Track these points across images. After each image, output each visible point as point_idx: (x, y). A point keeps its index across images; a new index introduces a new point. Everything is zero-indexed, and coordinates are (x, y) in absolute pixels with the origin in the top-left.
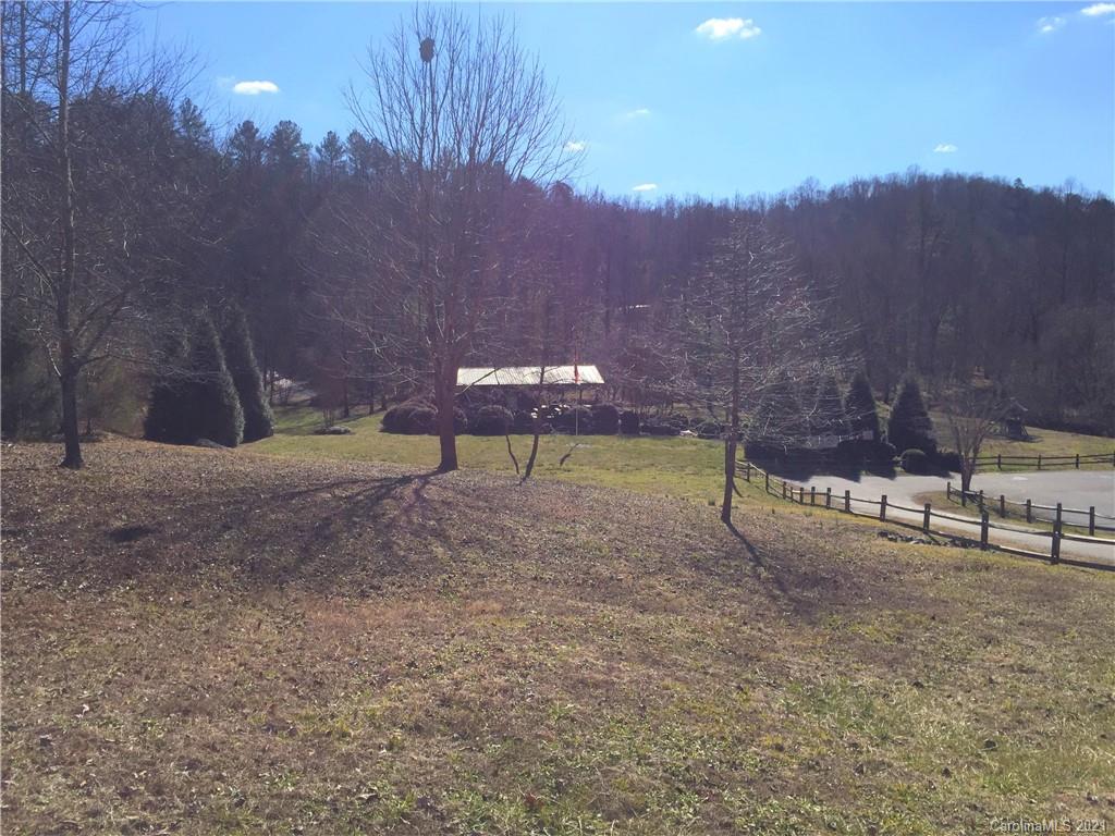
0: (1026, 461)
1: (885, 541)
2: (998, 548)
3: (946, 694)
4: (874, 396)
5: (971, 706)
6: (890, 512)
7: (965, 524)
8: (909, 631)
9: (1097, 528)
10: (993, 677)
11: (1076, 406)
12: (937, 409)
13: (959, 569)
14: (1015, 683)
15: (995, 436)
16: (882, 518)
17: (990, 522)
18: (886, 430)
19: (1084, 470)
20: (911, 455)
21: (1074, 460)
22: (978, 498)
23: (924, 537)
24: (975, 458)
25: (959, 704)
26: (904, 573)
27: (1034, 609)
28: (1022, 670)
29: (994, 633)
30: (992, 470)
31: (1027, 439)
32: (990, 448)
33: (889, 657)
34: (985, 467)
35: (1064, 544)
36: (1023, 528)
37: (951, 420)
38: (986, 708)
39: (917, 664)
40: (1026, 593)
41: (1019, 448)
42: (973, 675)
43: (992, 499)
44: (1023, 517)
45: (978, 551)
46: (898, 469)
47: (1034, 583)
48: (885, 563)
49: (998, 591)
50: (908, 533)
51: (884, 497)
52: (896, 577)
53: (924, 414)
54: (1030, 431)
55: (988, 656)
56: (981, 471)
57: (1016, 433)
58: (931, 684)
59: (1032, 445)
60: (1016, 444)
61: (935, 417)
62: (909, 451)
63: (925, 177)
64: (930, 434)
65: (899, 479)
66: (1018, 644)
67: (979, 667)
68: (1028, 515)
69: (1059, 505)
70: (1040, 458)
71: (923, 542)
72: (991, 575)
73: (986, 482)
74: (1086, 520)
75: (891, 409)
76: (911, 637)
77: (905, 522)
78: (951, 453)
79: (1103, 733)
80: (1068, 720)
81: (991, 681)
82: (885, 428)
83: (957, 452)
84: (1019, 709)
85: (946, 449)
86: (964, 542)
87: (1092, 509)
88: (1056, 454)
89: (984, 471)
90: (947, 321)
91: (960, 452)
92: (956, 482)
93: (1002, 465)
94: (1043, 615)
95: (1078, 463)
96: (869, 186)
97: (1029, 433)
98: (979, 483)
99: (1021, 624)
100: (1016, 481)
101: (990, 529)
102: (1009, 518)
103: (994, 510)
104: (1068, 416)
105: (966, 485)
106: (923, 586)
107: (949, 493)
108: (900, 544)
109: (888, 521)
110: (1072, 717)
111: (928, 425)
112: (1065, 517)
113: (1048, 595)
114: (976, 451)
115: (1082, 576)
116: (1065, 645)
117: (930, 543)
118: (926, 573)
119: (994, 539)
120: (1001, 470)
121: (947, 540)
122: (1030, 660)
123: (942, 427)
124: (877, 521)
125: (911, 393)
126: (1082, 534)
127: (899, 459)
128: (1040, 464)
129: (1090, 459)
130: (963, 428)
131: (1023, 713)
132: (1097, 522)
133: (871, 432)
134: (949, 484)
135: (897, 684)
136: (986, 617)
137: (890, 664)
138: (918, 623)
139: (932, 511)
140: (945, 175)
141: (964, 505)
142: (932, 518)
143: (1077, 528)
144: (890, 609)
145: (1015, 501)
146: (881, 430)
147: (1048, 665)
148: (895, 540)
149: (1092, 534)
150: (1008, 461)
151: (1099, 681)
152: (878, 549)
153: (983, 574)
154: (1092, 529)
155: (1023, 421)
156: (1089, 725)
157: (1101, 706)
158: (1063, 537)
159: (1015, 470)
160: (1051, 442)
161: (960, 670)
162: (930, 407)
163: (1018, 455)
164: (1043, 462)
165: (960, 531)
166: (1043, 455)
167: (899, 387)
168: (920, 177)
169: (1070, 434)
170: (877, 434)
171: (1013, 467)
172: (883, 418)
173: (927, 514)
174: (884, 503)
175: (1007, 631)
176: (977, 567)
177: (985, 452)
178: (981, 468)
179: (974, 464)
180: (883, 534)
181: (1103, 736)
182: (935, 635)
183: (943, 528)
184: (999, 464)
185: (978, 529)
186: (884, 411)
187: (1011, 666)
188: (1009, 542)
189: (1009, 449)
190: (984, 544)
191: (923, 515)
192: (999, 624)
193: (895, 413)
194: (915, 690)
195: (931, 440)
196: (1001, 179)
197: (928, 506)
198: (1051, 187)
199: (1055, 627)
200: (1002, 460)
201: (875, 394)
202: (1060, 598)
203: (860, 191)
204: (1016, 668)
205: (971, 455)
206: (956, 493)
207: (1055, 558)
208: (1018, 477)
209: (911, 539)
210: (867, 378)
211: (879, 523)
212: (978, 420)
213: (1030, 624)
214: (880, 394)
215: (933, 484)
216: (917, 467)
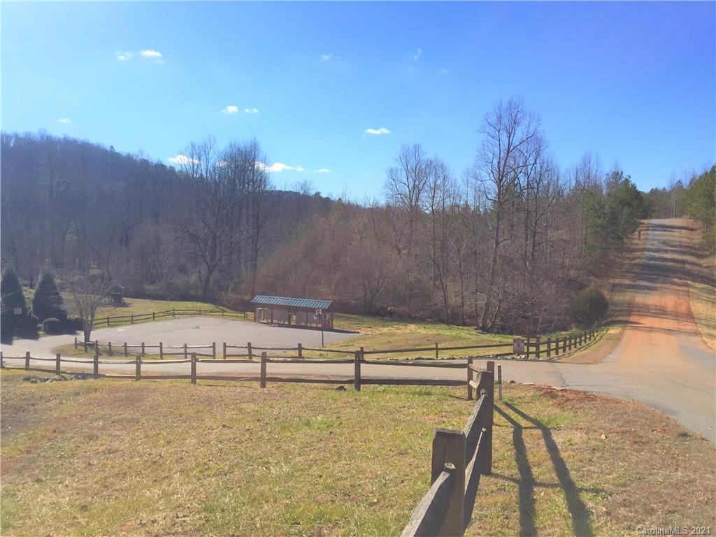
0: (125, 319)
1: (29, 384)
2: (104, 376)
3: (58, 481)
4: (21, 283)
5: (75, 485)
6: (32, 363)
7: (83, 363)
8: (35, 444)
9: (164, 354)
10: (91, 462)
11: (153, 283)
12: (67, 290)
13: (77, 394)
14: (105, 461)
15: (103, 305)
16: (27, 368)
17: (99, 360)
18: (31, 306)
19: (157, 321)
20: (49, 322)
21: (152, 316)
22: (95, 346)
23: (56, 377)
24: (92, 320)
25: (67, 486)
26: (38, 404)
27: (122, 411)
28: (110, 452)
29: (95, 432)
30: (104, 327)
31: (125, 305)
32: (102, 313)
33: (18, 466)
34: (99, 325)
35: (143, 367)
36: (119, 361)
37: (75, 297)
38: (84, 484)
39: (40, 465)
40: (117, 402)
41: (120, 311)
42: (78, 463)
43: (103, 345)
44: (122, 354)
45: (92, 380)
46: (41, 333)
47: (123, 395)
48: (25, 399)
49: (101, 404)
50: (46, 375)
51: (28, 354)
52: (32, 408)
53: (57, 294)
54: (126, 300)
55: (89, 448)
56: (97, 328)
57: (118, 302)
58: (48, 477)
59: (127, 309)
60: (117, 309)
61: (65, 295)
62: (48, 320)
63: (51, 138)
64: (62, 307)
65: (42, 339)
66: (110, 435)
67: (83, 457)
68: (126, 352)
69: (143, 344)
70: (132, 316)
71: (56, 380)
72: (98, 395)
73: (100, 335)
74: (157, 351)
75: (34, 291)
76: (37, 448)
77: (44, 368)
78: (77, 319)
79: (155, 478)
80: (136, 477)
81: (90, 464)
82: (30, 306)
83: (80, 317)
84: (106, 478)
85: (73, 316)
86: (84, 376)
87: (161, 343)
88: (142, 313)
89: (99, 328)
90: (71, 232)
91: (82, 316)
92: (81, 337)
93: (110, 323)
94: (127, 414)
95: (154, 317)
96: (11, 138)
97: (126, 302)
98: (95, 336)
99: (113, 422)
100: (119, 332)
101: (99, 365)
102: (114, 355)
103: (105, 352)
104: (148, 290)
105: (87, 338)
106: (51, 410)
107: (76, 344)
108: (39, 384)
109: (31, 369)
110: (139, 474)
111: (60, 301)
112: (147, 350)
113: (132, 400)
114: (93, 316)
115: (152, 385)
116: (138, 429)
117: (60, 380)
118: (54, 401)
119: (104, 370)
120: (109, 326)
121: (72, 376)
122: (116, 445)
123: (70, 302)
124: (24, 371)
125: (48, 281)
126: (155, 359)
127: (41, 325)
128: (132, 320)
129: (161, 315)
130: (83, 302)
131: (108, 480)
132: (164, 351)
133: (21, 309)
134: (76, 338)
135: (23, 484)
136: (91, 423)
137: (19, 472)
138: (43, 437)
139: (61, 358)
140: (65, 138)
141: (86, 351)
142: (62, 364)
143: (153, 356)
144: (24, 432)
145: (117, 345)
146: (27, 306)
147: (126, 445)
148: (36, 382)
149: (162, 358)
150: (113, 320)
151: (155, 447)
152: (20, 390)
153: (93, 395)
154: (162, 355)
155: (122, 294)
156: (148, 476)
157: (155, 462)
158: (142, 363)
159: (118, 326)
160: (139, 306)
161: (70, 462)
162: (62, 289)
163: (119, 316)
164: (134, 318)
165: (82, 369)
166: (134, 315)
167: (40, 276)
168: (47, 137)
169: (149, 301)
170: (24, 310)
171: (116, 323)
172: (29, 298)
173: (58, 360)
174: (28, 357)
175: (104, 428)
176: (89, 391)
177: (97, 316)
178: (97, 326)
179: (92, 324)
180: (27, 379)
181: (155, 481)
182: (54, 443)
183: (71, 369)
184: (108, 322)
185: (92, 365)
186: (29, 294)
187: (104, 451)
188: (113, 371)
189: (114, 312)
190: (96, 375)
191: (55, 362)
192: (99, 425)
193: (37, 294)
194: (37, 486)
195: (63, 311)
196: (101, 145)
197: (58, 356)
198: (132, 154)
199: (132, 420)
200: (110, 320)
201: (21, 281)
202: (138, 401)
203: (5, 141)
204: (106, 452)
205: (90, 318)
206: (81, 344)
207: (138, 376)
208: (120, 329)
209: (47, 380)
210: (15, 271)
211: (24, 372)
212: (93, 296)
213: (118, 421)
214: (27, 282)
215: (66, 339)
216: (54, 330)
